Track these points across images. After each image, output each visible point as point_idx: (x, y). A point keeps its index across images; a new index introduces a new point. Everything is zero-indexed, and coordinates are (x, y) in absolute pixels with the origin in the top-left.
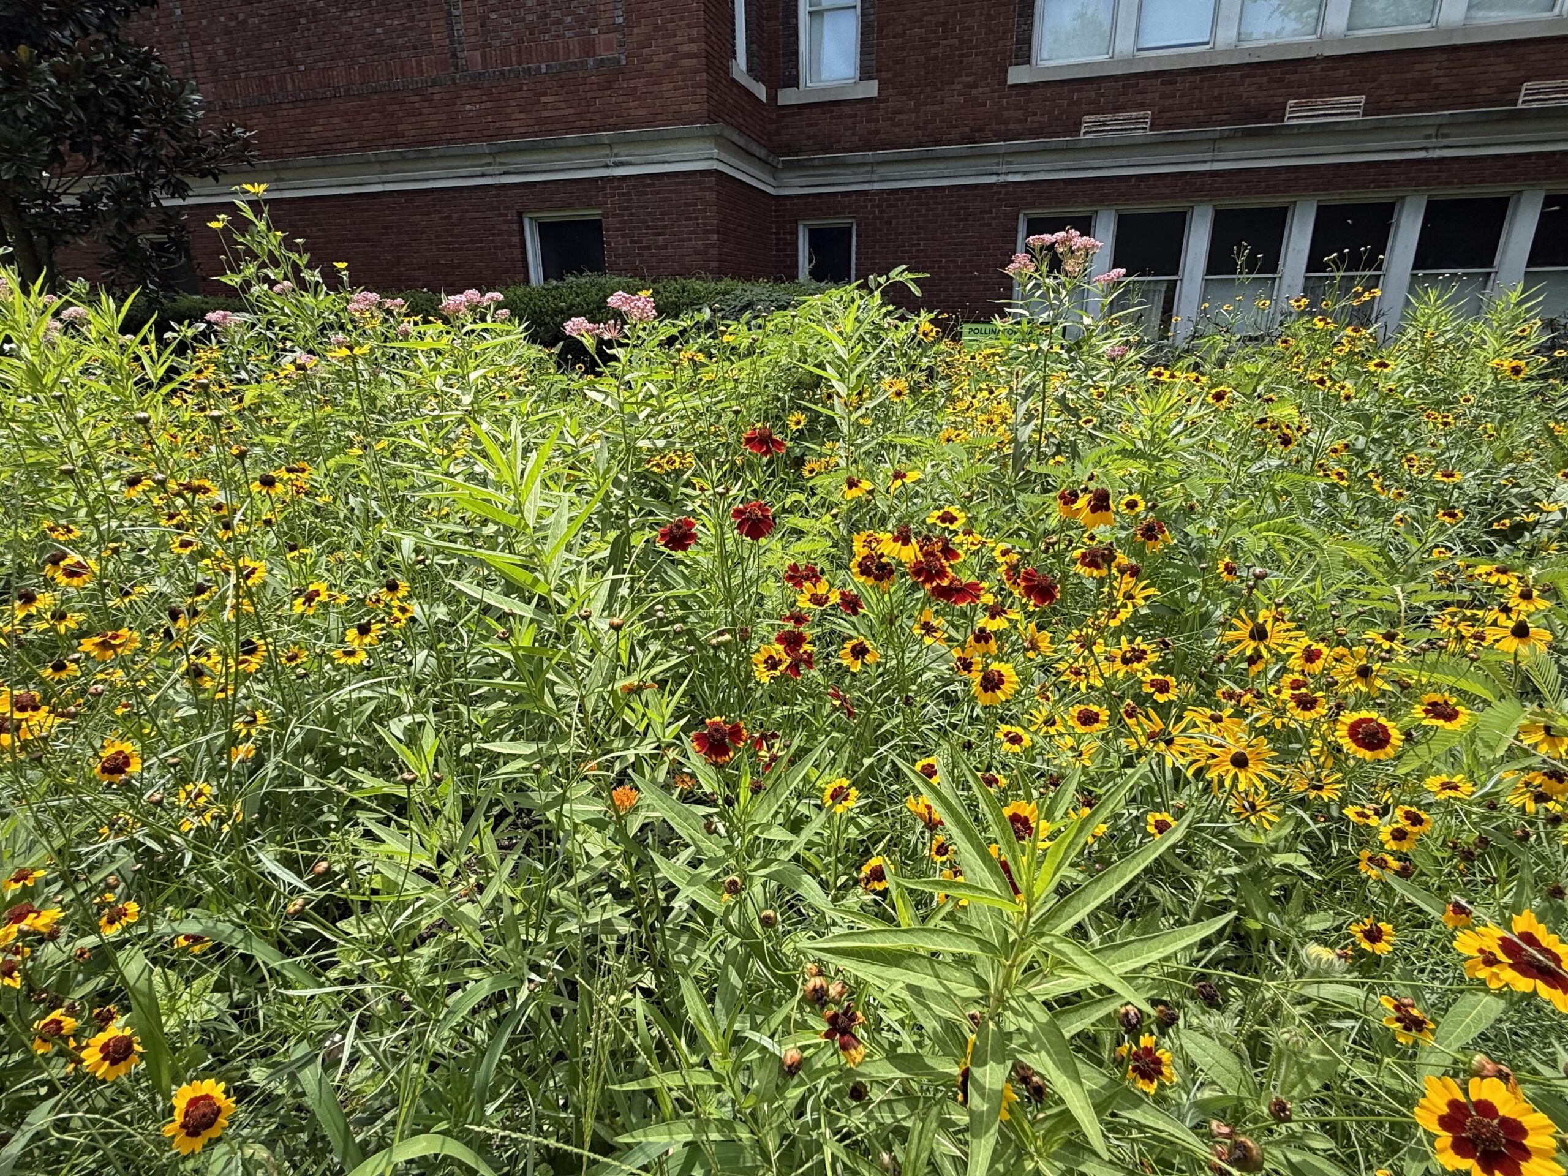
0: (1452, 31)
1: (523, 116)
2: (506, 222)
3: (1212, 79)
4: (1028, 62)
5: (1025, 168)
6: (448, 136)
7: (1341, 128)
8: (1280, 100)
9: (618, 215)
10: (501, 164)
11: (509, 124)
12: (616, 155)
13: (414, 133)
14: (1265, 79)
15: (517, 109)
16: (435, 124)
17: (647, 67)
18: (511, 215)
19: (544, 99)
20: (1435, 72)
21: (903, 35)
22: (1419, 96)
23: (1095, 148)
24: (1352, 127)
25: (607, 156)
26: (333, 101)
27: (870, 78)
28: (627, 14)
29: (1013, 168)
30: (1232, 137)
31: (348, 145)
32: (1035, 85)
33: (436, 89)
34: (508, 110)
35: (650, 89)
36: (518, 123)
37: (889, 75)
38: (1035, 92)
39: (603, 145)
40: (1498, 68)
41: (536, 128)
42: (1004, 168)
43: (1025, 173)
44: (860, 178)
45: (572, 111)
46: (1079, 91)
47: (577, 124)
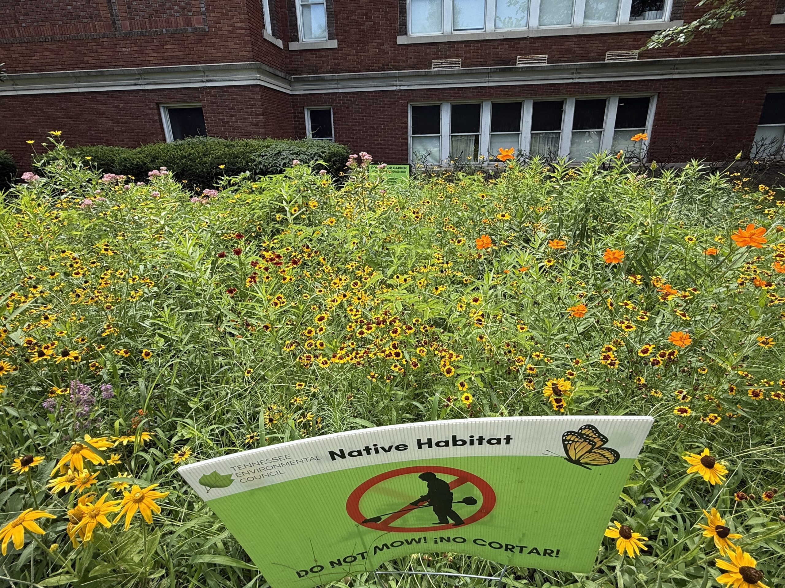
0: (578, 29)
1: (155, 55)
2: (150, 109)
3: (486, 45)
4: (406, 34)
5: (408, 83)
6: (114, 64)
7: (539, 69)
8: (514, 56)
9: (211, 106)
10: (145, 79)
11: (147, 59)
12: (207, 76)
13: (94, 62)
14: (507, 46)
15: (151, 51)
16: (106, 57)
17: (220, 33)
18: (153, 105)
19: (166, 47)
20: (573, 46)
21: (347, 19)
22: (568, 56)
23: (438, 75)
24: (543, 69)
25: (202, 76)
26: (44, 43)
27: (333, 39)
28: (207, 6)
29: (403, 83)
30: (495, 72)
31: (55, 67)
32: (409, 45)
33: (104, 40)
34: (147, 52)
35: (222, 44)
36: (152, 58)
37: (342, 37)
38: (409, 48)
39: (199, 71)
40: (597, 45)
41: (163, 61)
42: (398, 83)
43: (409, 85)
44: (332, 86)
45: (181, 53)
46: (430, 48)
47: (185, 60)
